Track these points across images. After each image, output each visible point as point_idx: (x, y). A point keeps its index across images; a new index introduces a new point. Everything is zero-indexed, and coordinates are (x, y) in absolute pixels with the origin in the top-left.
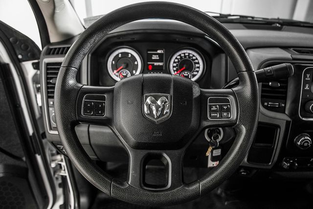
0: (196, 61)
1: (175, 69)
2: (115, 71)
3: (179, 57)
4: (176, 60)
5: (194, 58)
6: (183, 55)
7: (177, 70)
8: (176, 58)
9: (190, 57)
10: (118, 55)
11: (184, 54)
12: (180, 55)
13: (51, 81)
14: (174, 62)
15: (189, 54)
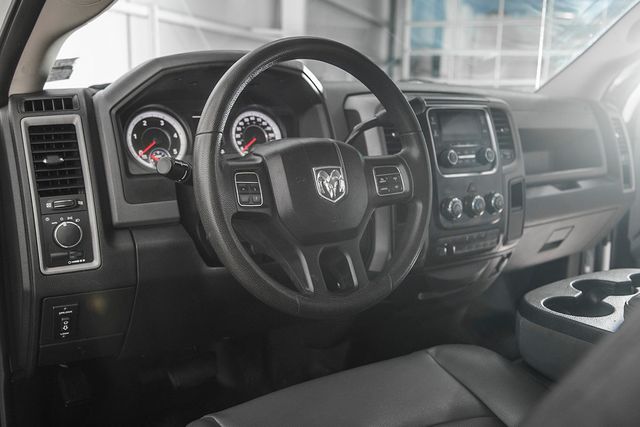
0: (268, 129)
1: (240, 143)
2: (141, 152)
3: (242, 124)
4: (239, 129)
5: (264, 124)
6: (247, 120)
7: (243, 145)
8: (238, 126)
9: (258, 123)
10: (141, 122)
11: (249, 117)
12: (243, 120)
13: (45, 161)
14: (237, 132)
15: (256, 118)
